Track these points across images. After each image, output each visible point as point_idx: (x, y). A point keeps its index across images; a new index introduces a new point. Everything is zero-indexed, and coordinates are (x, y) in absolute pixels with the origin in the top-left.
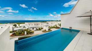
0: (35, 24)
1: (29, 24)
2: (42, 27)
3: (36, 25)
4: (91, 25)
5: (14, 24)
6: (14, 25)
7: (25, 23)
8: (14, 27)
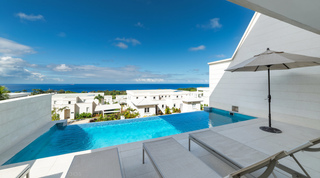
0: (154, 95)
1: (137, 95)
2: (177, 107)
3: (157, 98)
4: (270, 97)
5: (97, 94)
6: (97, 98)
7: (128, 91)
8: (97, 101)
